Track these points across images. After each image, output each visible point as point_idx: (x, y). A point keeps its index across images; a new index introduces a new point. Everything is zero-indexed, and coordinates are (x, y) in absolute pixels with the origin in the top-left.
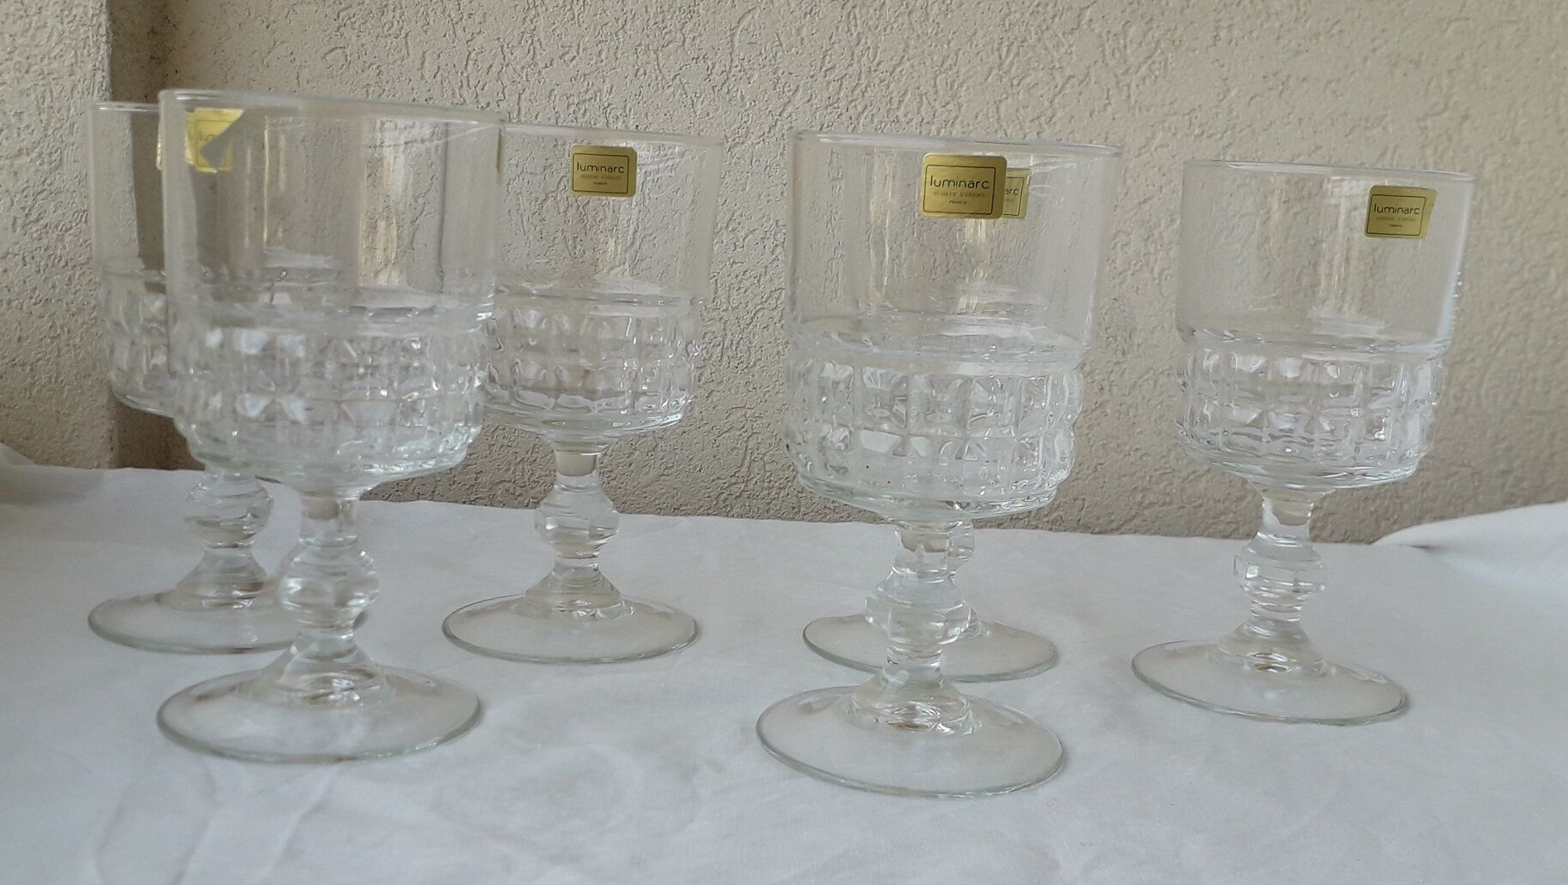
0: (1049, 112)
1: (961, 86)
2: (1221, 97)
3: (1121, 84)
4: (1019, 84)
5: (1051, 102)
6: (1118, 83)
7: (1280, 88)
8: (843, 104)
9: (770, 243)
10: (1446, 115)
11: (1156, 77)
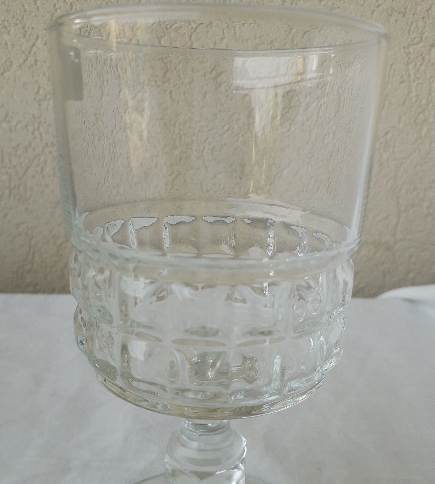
0: (189, 44)
2: (288, 33)
3: (230, 27)
4: (170, 27)
5: (190, 37)
6: (228, 26)
9: (31, 128)
10: (421, 44)
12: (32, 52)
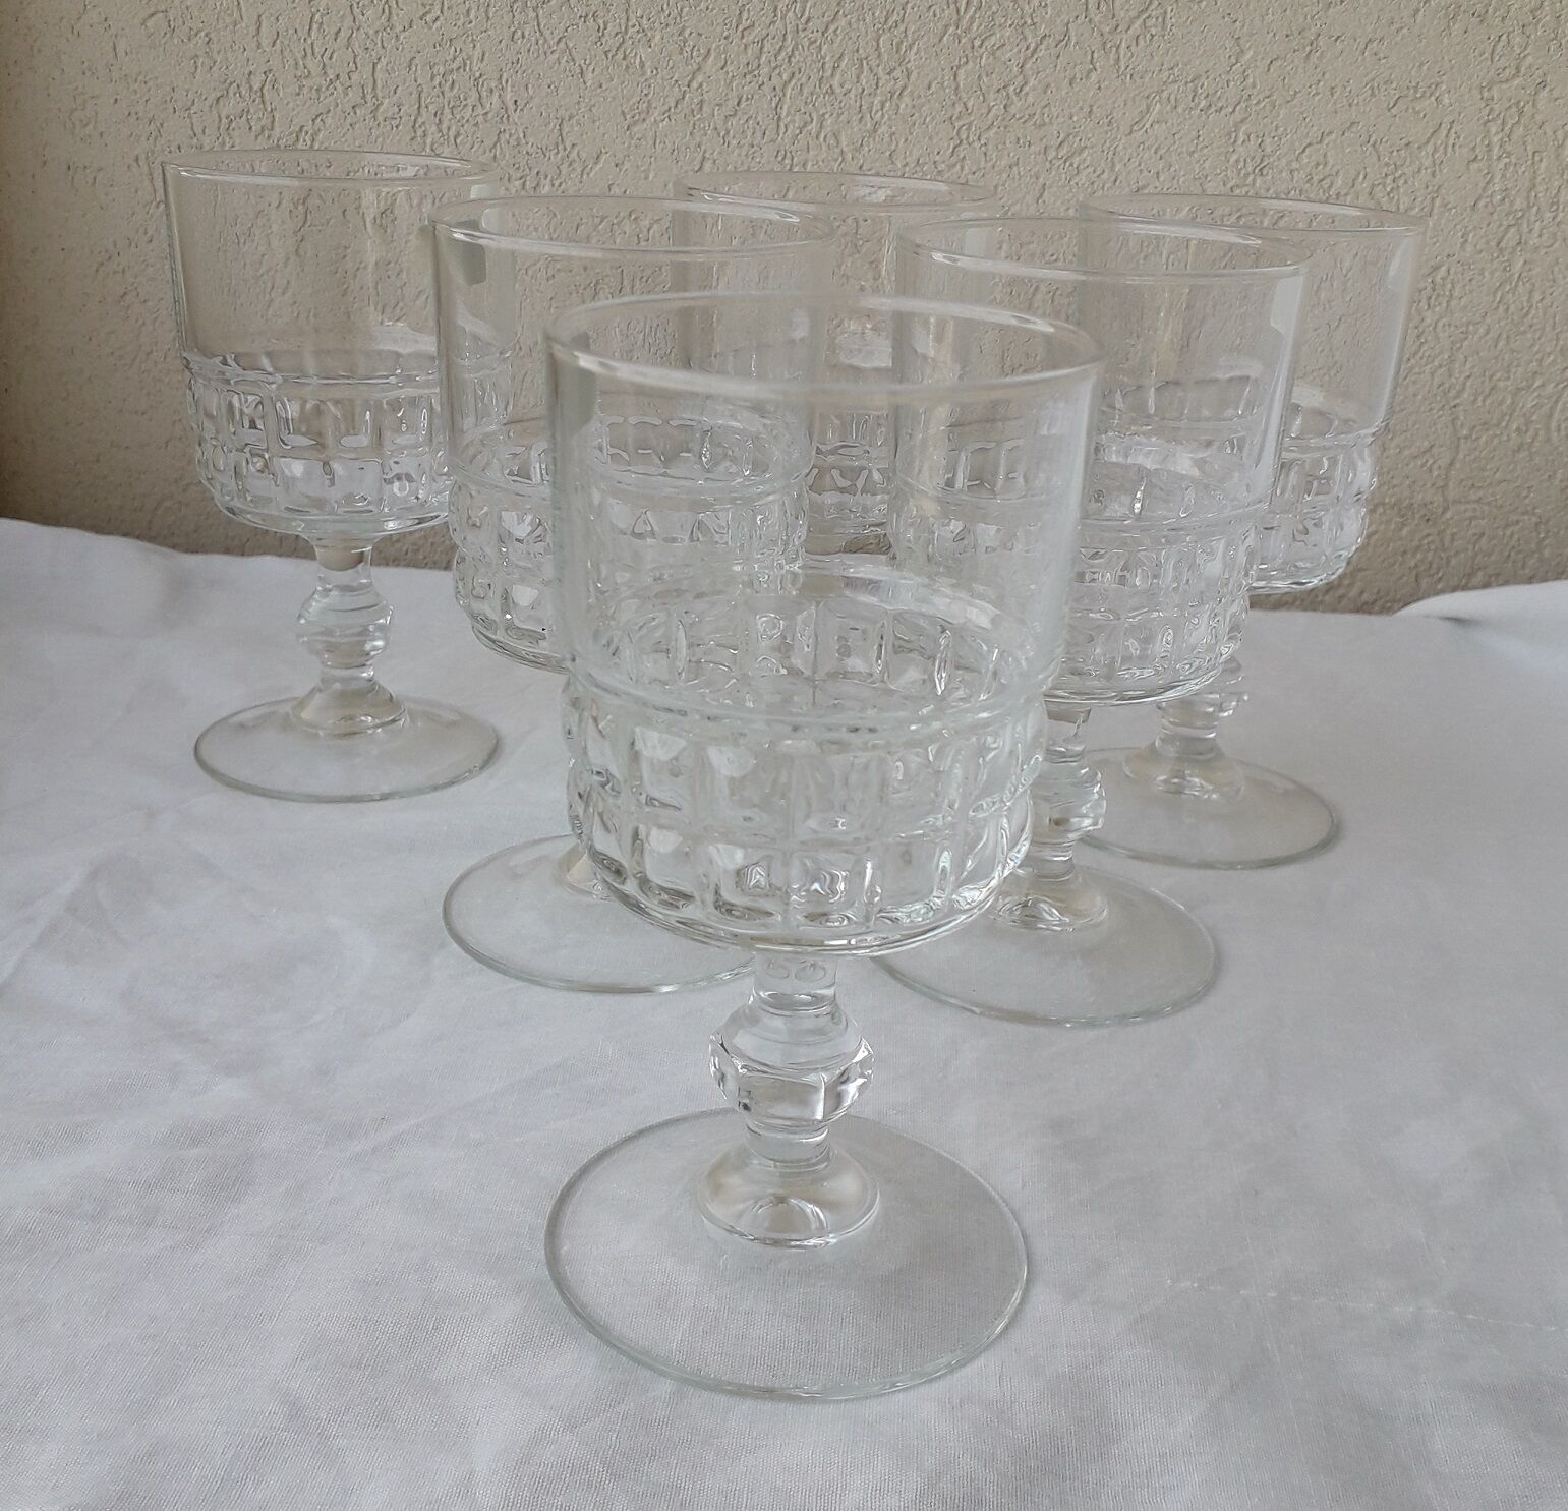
0: (1019, 80)
1: (910, 47)
2: (1233, 60)
3: (1108, 45)
4: (981, 46)
5: (1022, 67)
6: (1104, 44)
7: (1308, 48)
8: (765, 70)
10: (1516, 82)
11: (1152, 36)
12: (695, 85)
